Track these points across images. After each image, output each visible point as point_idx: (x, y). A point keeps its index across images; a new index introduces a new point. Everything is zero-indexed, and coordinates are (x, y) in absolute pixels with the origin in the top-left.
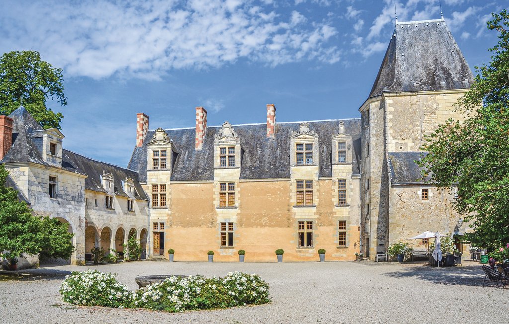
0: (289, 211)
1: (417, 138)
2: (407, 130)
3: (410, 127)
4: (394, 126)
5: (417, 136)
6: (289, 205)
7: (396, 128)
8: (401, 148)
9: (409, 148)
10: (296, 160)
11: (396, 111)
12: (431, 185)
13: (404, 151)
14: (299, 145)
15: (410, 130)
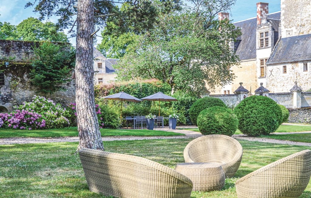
0: (256, 81)
1: (298, 25)
2: (292, 20)
3: (295, 17)
4: (285, 18)
5: (298, 24)
6: (256, 77)
7: (286, 20)
8: (289, 34)
9: (294, 34)
10: (259, 45)
11: (287, 7)
12: (288, 63)
13: (291, 36)
14: (262, 34)
15: (294, 20)
